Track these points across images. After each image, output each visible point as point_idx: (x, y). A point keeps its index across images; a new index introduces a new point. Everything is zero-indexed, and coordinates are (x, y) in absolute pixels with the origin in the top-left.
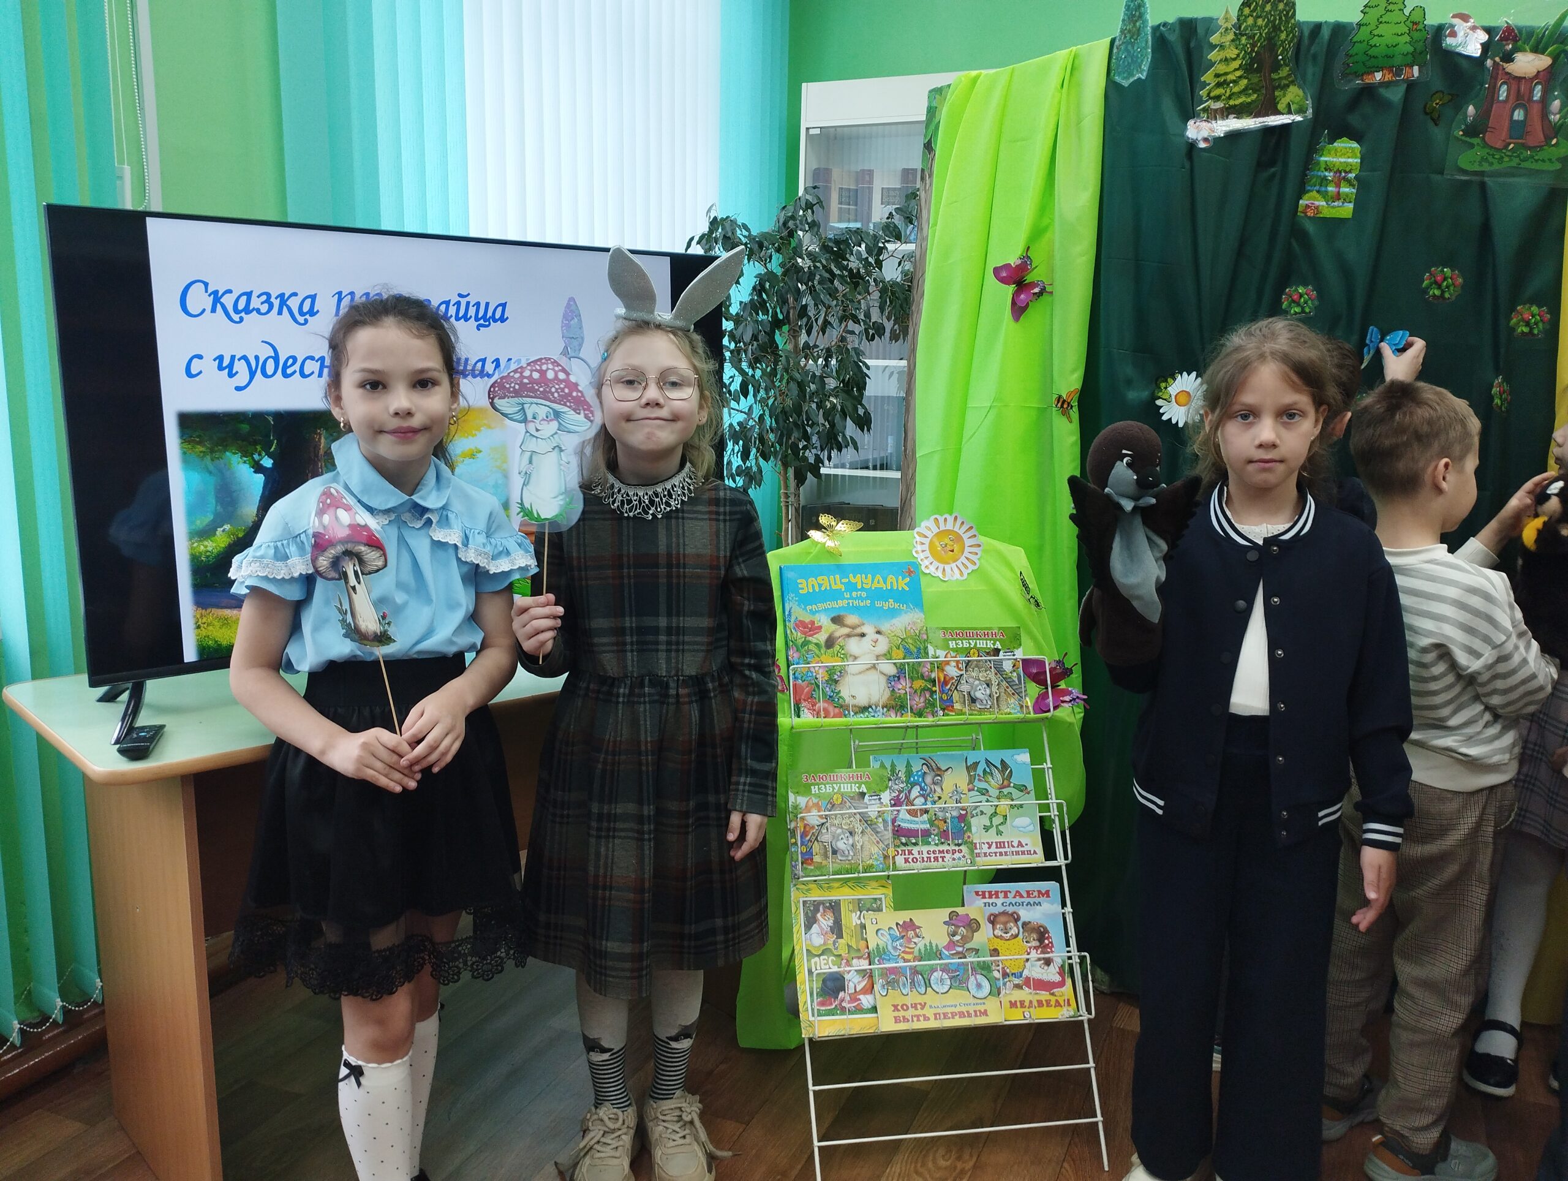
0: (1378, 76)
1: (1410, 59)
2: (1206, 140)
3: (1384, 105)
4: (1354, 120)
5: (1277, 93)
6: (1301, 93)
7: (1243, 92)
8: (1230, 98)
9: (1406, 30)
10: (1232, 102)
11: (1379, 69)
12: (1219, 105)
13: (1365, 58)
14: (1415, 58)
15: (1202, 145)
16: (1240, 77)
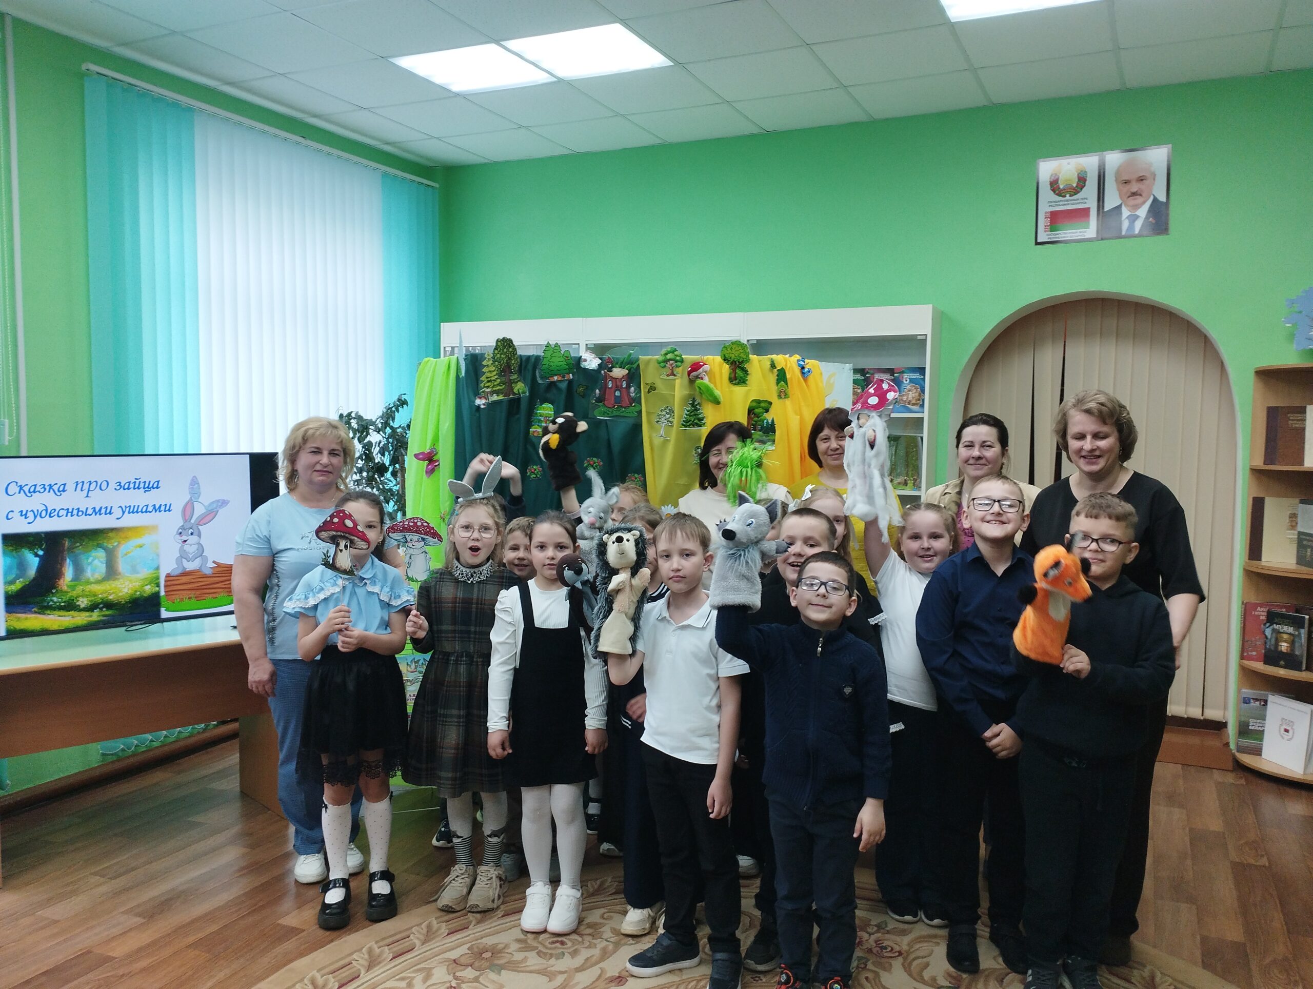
0: (556, 378)
1: (568, 371)
2: (484, 404)
3: (559, 389)
4: (549, 395)
5: (513, 385)
6: (523, 385)
7: (499, 384)
8: (493, 387)
9: (563, 359)
10: (494, 389)
11: (556, 375)
12: (489, 390)
13: (548, 371)
14: (570, 371)
15: (482, 407)
16: (497, 378)
